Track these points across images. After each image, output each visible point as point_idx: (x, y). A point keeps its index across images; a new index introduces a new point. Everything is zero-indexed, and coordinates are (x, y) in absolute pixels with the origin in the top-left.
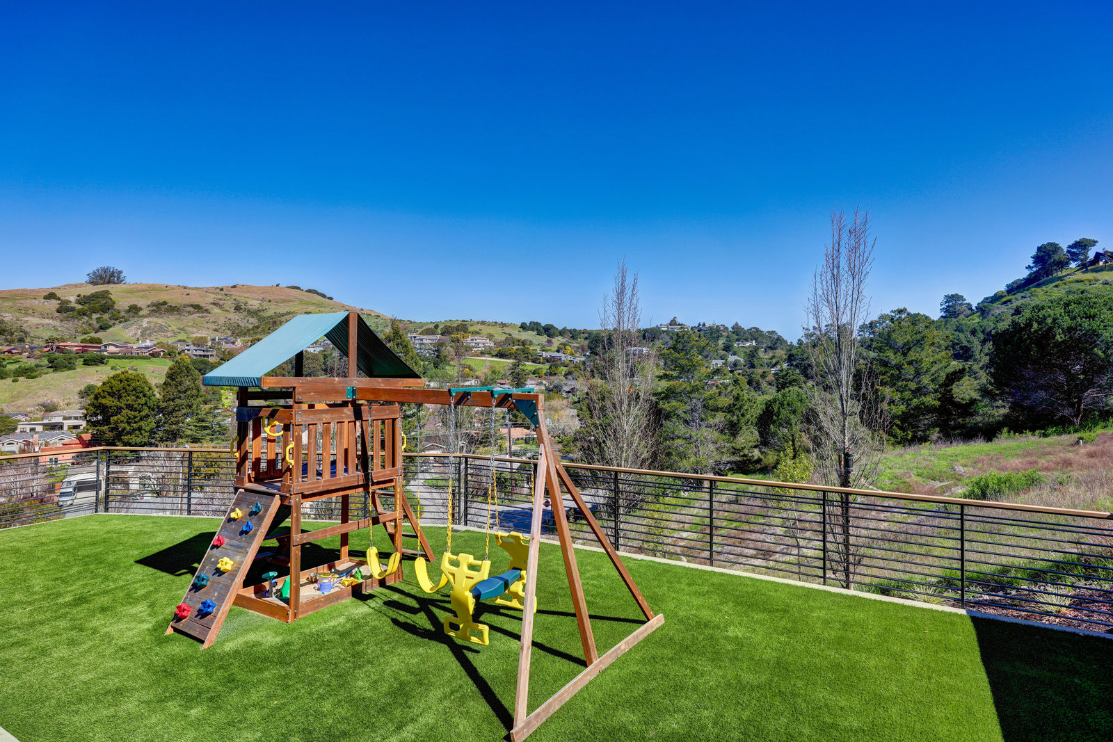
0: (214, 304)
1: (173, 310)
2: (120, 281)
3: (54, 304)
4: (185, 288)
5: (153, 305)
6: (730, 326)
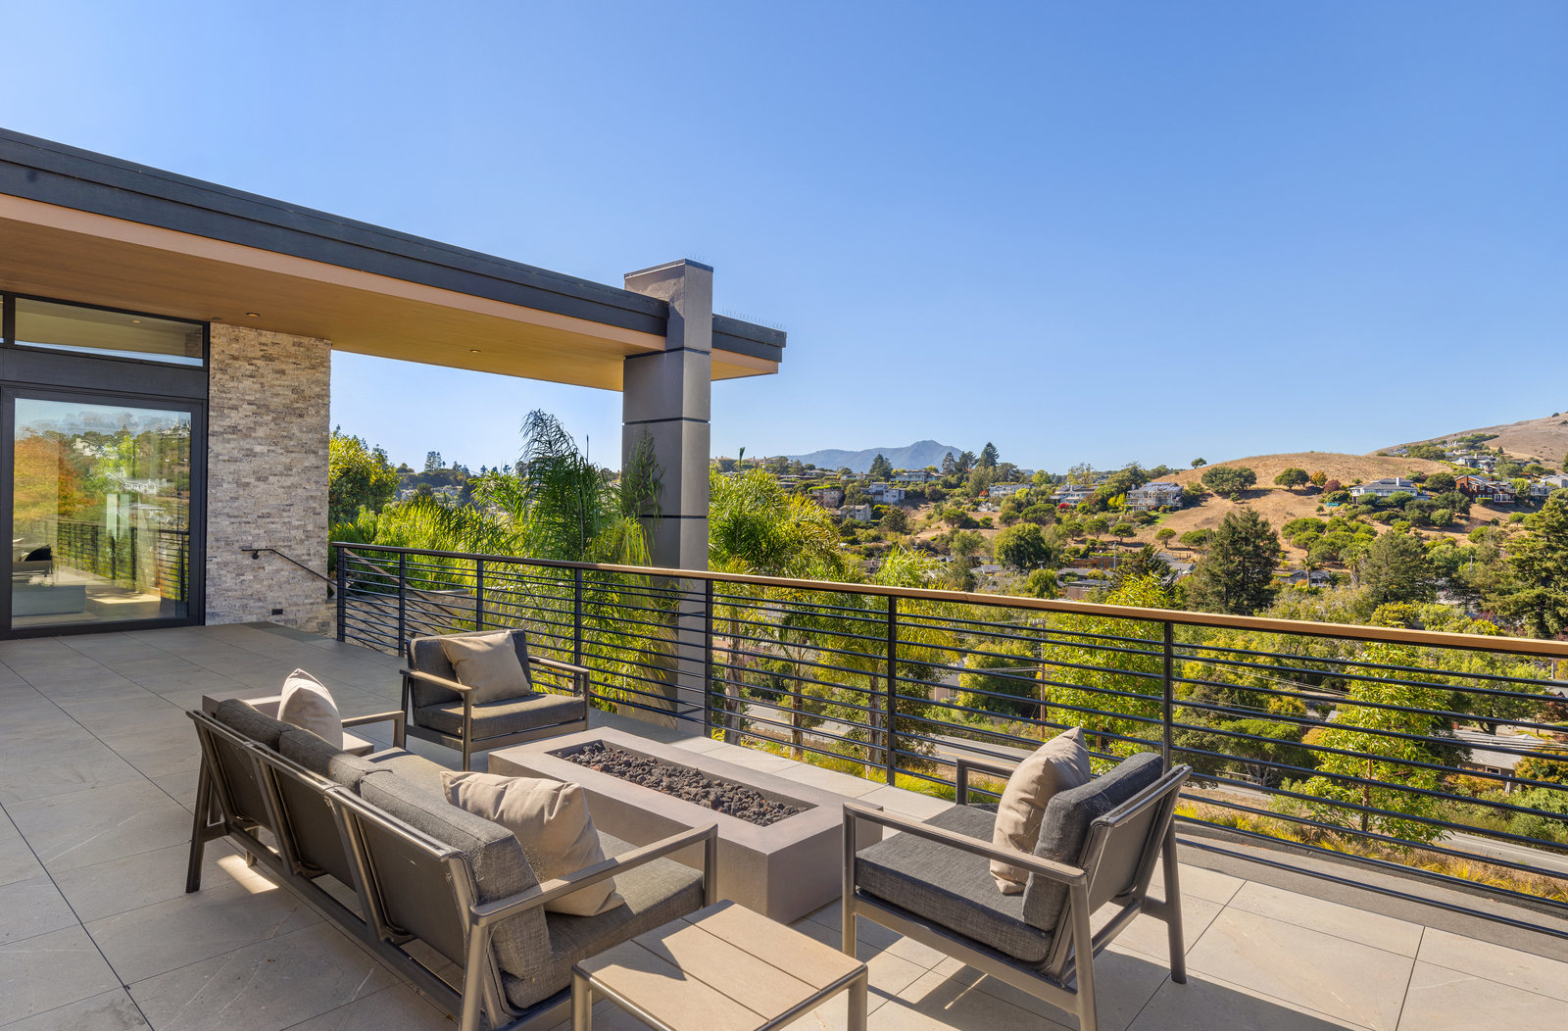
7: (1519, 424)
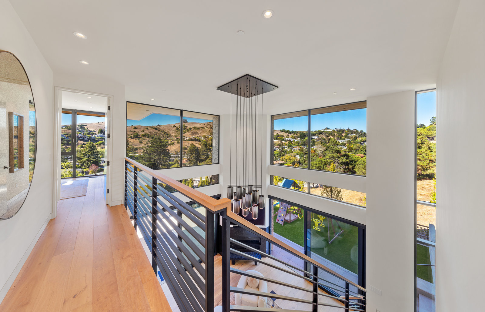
0: (206, 127)
1: (198, 128)
2: (187, 122)
3: (175, 128)
4: (200, 123)
5: (194, 127)
6: (346, 129)
7: (92, 123)
